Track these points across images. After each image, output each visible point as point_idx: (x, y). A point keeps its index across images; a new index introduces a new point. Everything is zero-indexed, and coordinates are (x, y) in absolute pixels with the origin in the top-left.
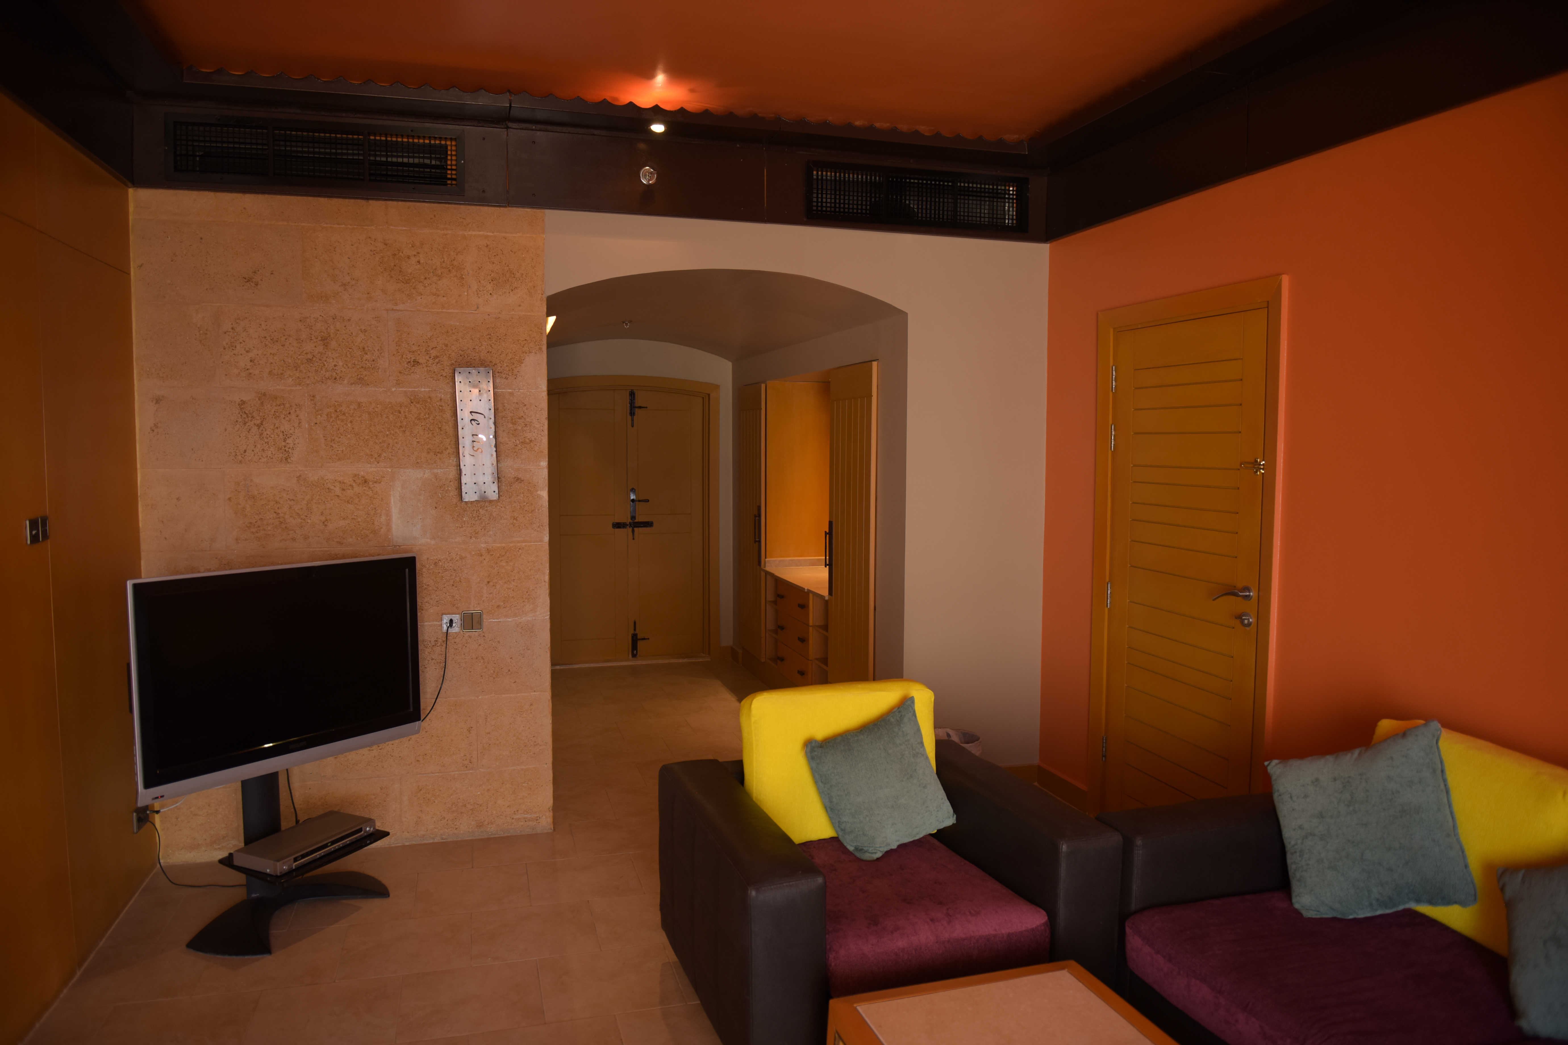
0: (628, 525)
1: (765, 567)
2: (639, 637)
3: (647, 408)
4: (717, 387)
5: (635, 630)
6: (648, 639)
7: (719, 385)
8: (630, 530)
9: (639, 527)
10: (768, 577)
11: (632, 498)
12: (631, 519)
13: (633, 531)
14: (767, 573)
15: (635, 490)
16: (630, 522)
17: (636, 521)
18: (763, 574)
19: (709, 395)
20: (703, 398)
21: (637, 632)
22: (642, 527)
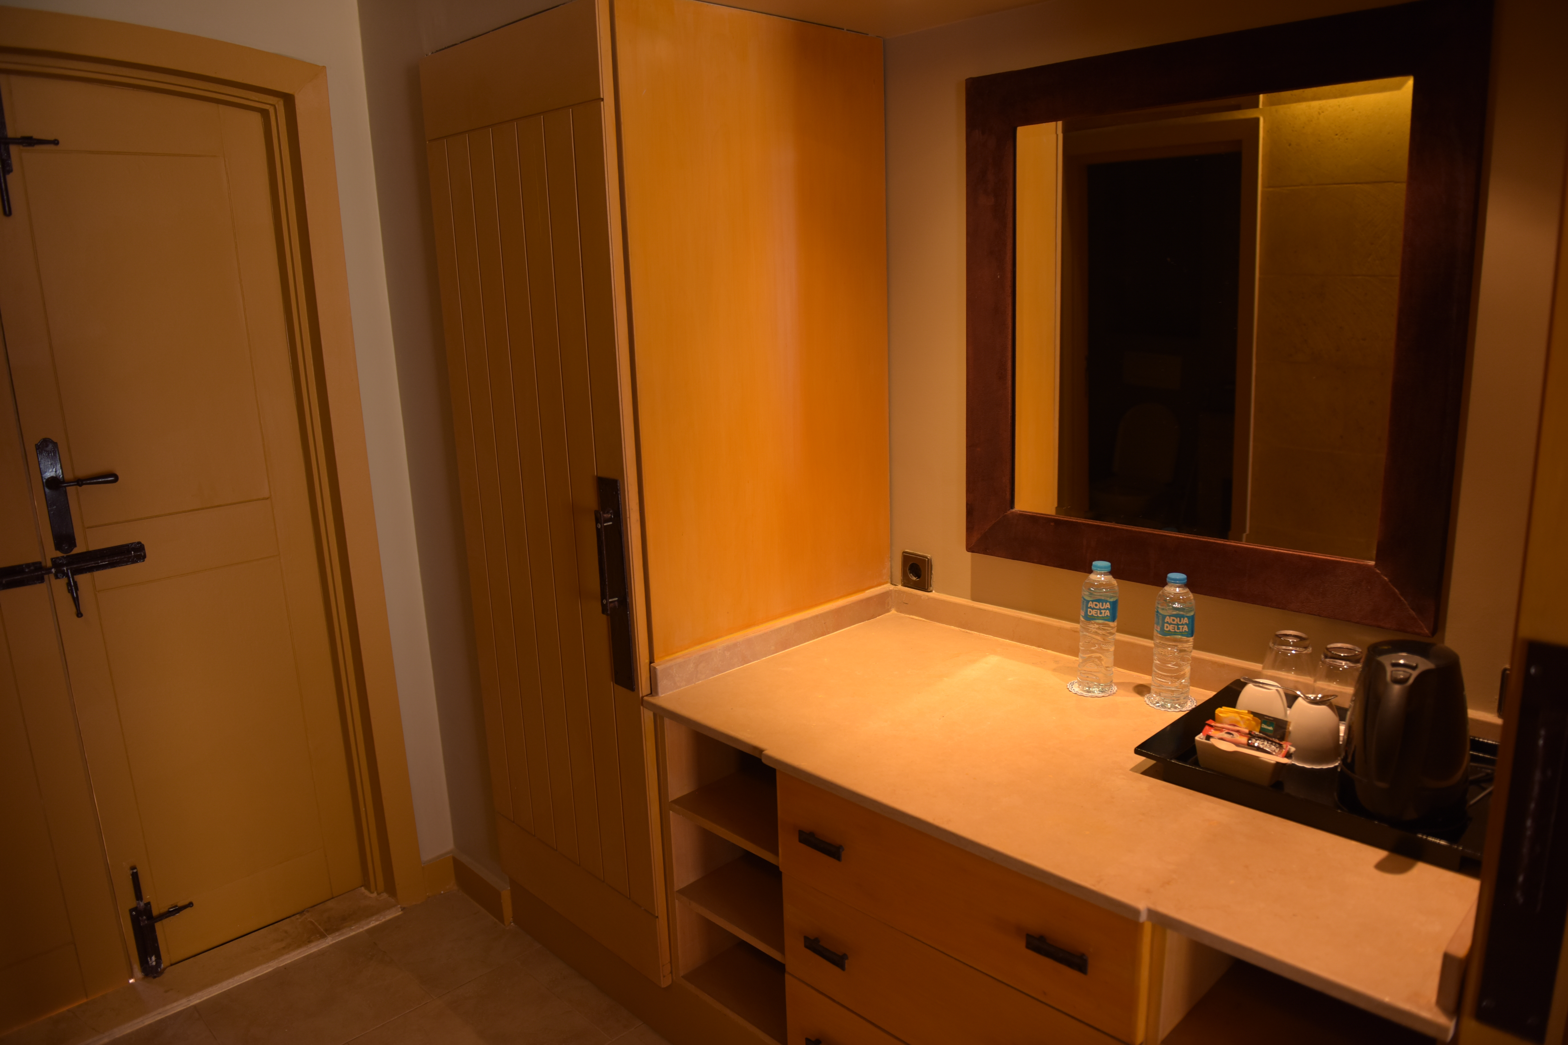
0: (48, 571)
1: (653, 691)
2: (155, 912)
3: (56, 142)
4: (316, 73)
5: (139, 895)
6: (190, 905)
7: (324, 67)
8: (60, 585)
9: (90, 570)
10: (667, 721)
11: (50, 474)
12: (58, 547)
13: (73, 588)
14: (662, 714)
15: (55, 444)
16: (54, 561)
17: (76, 551)
18: (647, 716)
19: (289, 100)
20: (265, 113)
21: (147, 897)
22: (104, 567)
